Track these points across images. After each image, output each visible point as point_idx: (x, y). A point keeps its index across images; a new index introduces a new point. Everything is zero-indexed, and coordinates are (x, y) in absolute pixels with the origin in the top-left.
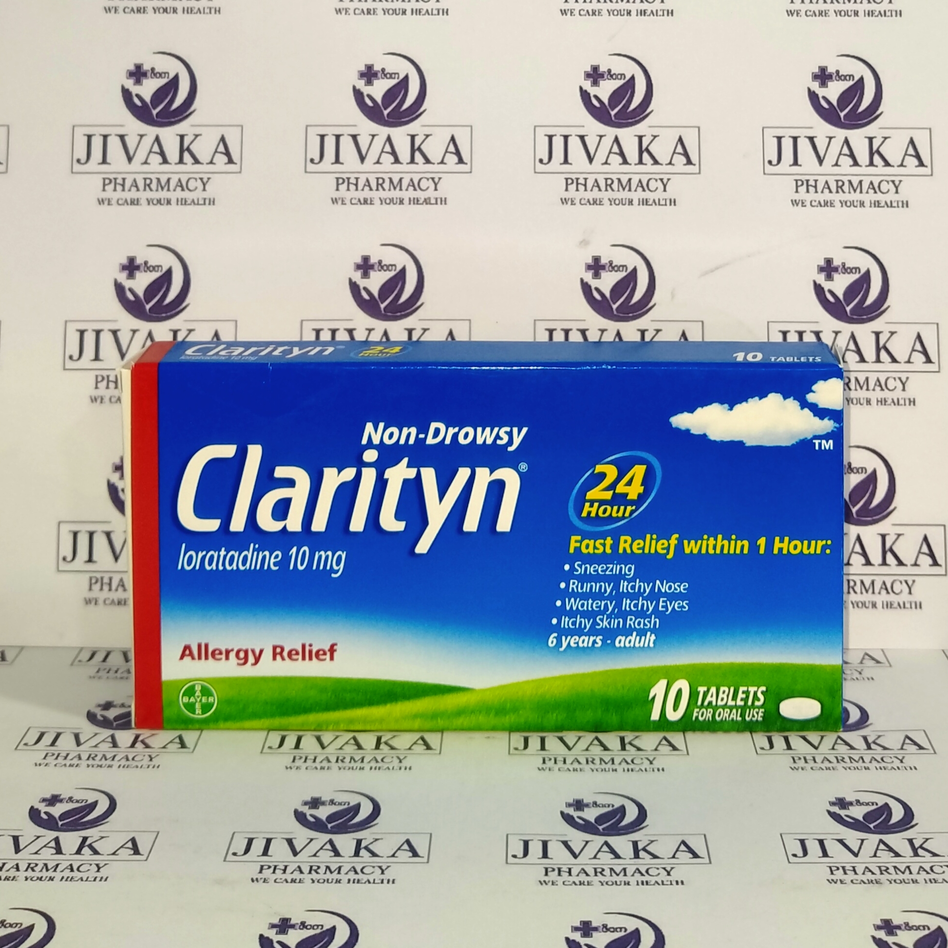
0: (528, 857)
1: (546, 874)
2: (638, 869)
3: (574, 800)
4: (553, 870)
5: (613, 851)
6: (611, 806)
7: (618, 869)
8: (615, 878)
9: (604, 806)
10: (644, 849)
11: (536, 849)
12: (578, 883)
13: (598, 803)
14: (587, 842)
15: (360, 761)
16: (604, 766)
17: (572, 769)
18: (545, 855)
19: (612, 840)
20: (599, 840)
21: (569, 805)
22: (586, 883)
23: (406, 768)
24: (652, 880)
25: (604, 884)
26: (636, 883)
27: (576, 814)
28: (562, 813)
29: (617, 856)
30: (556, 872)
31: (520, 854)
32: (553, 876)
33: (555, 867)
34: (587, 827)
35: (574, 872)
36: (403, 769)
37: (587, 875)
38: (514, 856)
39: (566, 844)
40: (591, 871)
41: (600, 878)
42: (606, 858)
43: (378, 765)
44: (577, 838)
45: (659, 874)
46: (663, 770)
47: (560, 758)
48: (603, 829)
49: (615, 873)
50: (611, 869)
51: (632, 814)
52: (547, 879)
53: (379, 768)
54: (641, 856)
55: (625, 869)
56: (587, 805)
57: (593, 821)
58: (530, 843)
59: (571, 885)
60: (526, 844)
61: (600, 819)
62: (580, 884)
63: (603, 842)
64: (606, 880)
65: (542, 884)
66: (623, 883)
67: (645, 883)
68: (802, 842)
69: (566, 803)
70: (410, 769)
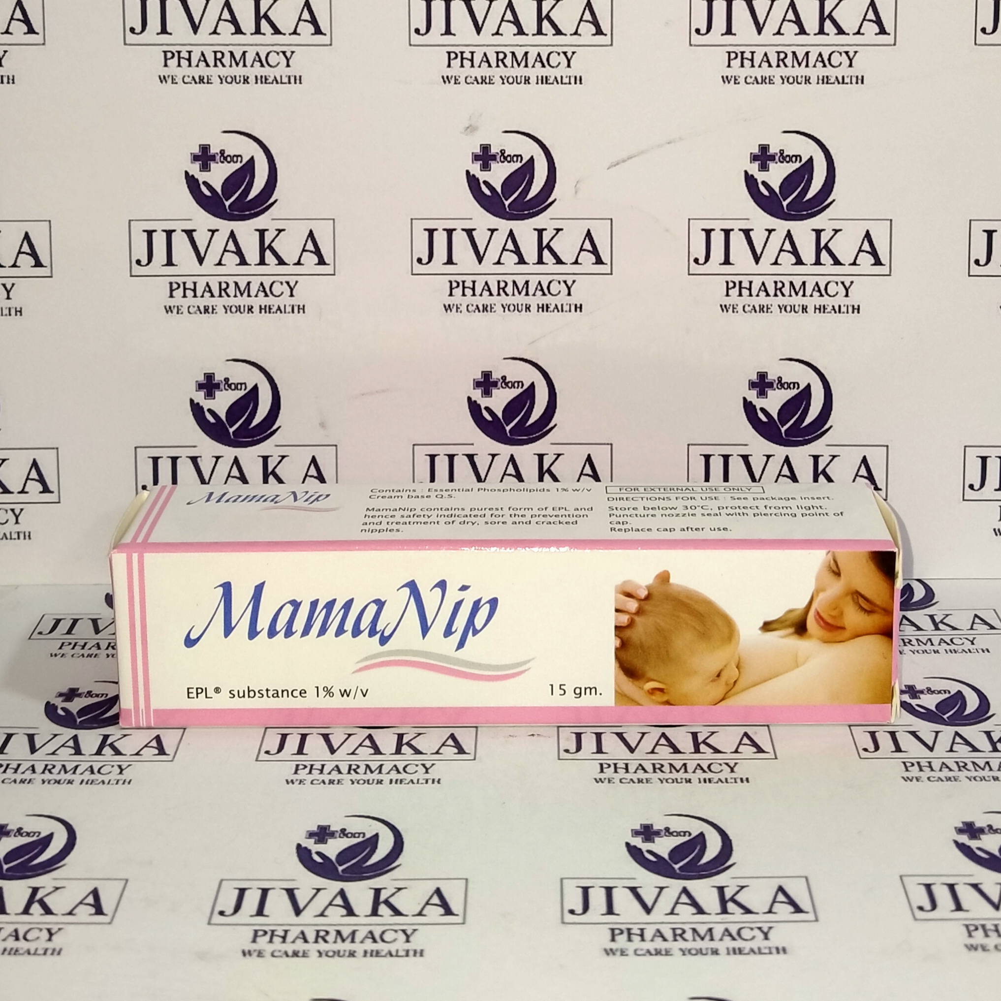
0: (588, 913)
1: (613, 940)
2: (727, 930)
3: (641, 825)
4: (622, 932)
5: (694, 903)
6: (687, 834)
7: (702, 930)
8: (699, 944)
9: (679, 834)
10: (733, 900)
11: (598, 898)
12: (653, 952)
13: (671, 831)
14: (662, 888)
15: (377, 771)
16: (675, 775)
17: (636, 781)
18: (610, 911)
19: (692, 885)
20: (675, 886)
21: (636, 833)
22: (663, 952)
23: (433, 781)
24: (746, 946)
25: (687, 952)
26: (726, 952)
27: (645, 847)
28: (628, 844)
29: (700, 911)
30: (625, 935)
31: (579, 909)
32: (622, 939)
33: (623, 927)
34: (659, 866)
35: (648, 934)
36: (430, 782)
37: (665, 940)
38: (572, 912)
39: (633, 890)
40: (669, 934)
41: (681, 944)
42: (686, 912)
44: (648, 881)
45: (753, 938)
46: (747, 780)
47: (621, 764)
48: (680, 868)
49: (699, 935)
50: (694, 930)
52: (613, 946)
53: (401, 781)
54: (729, 910)
55: (710, 930)
56: (658, 833)
58: (590, 890)
59: (644, 955)
60: (585, 890)
62: (656, 954)
63: (680, 889)
64: (689, 947)
65: (608, 954)
66: (710, 952)
67: (737, 951)
68: (928, 887)
69: (632, 830)
70: (439, 782)
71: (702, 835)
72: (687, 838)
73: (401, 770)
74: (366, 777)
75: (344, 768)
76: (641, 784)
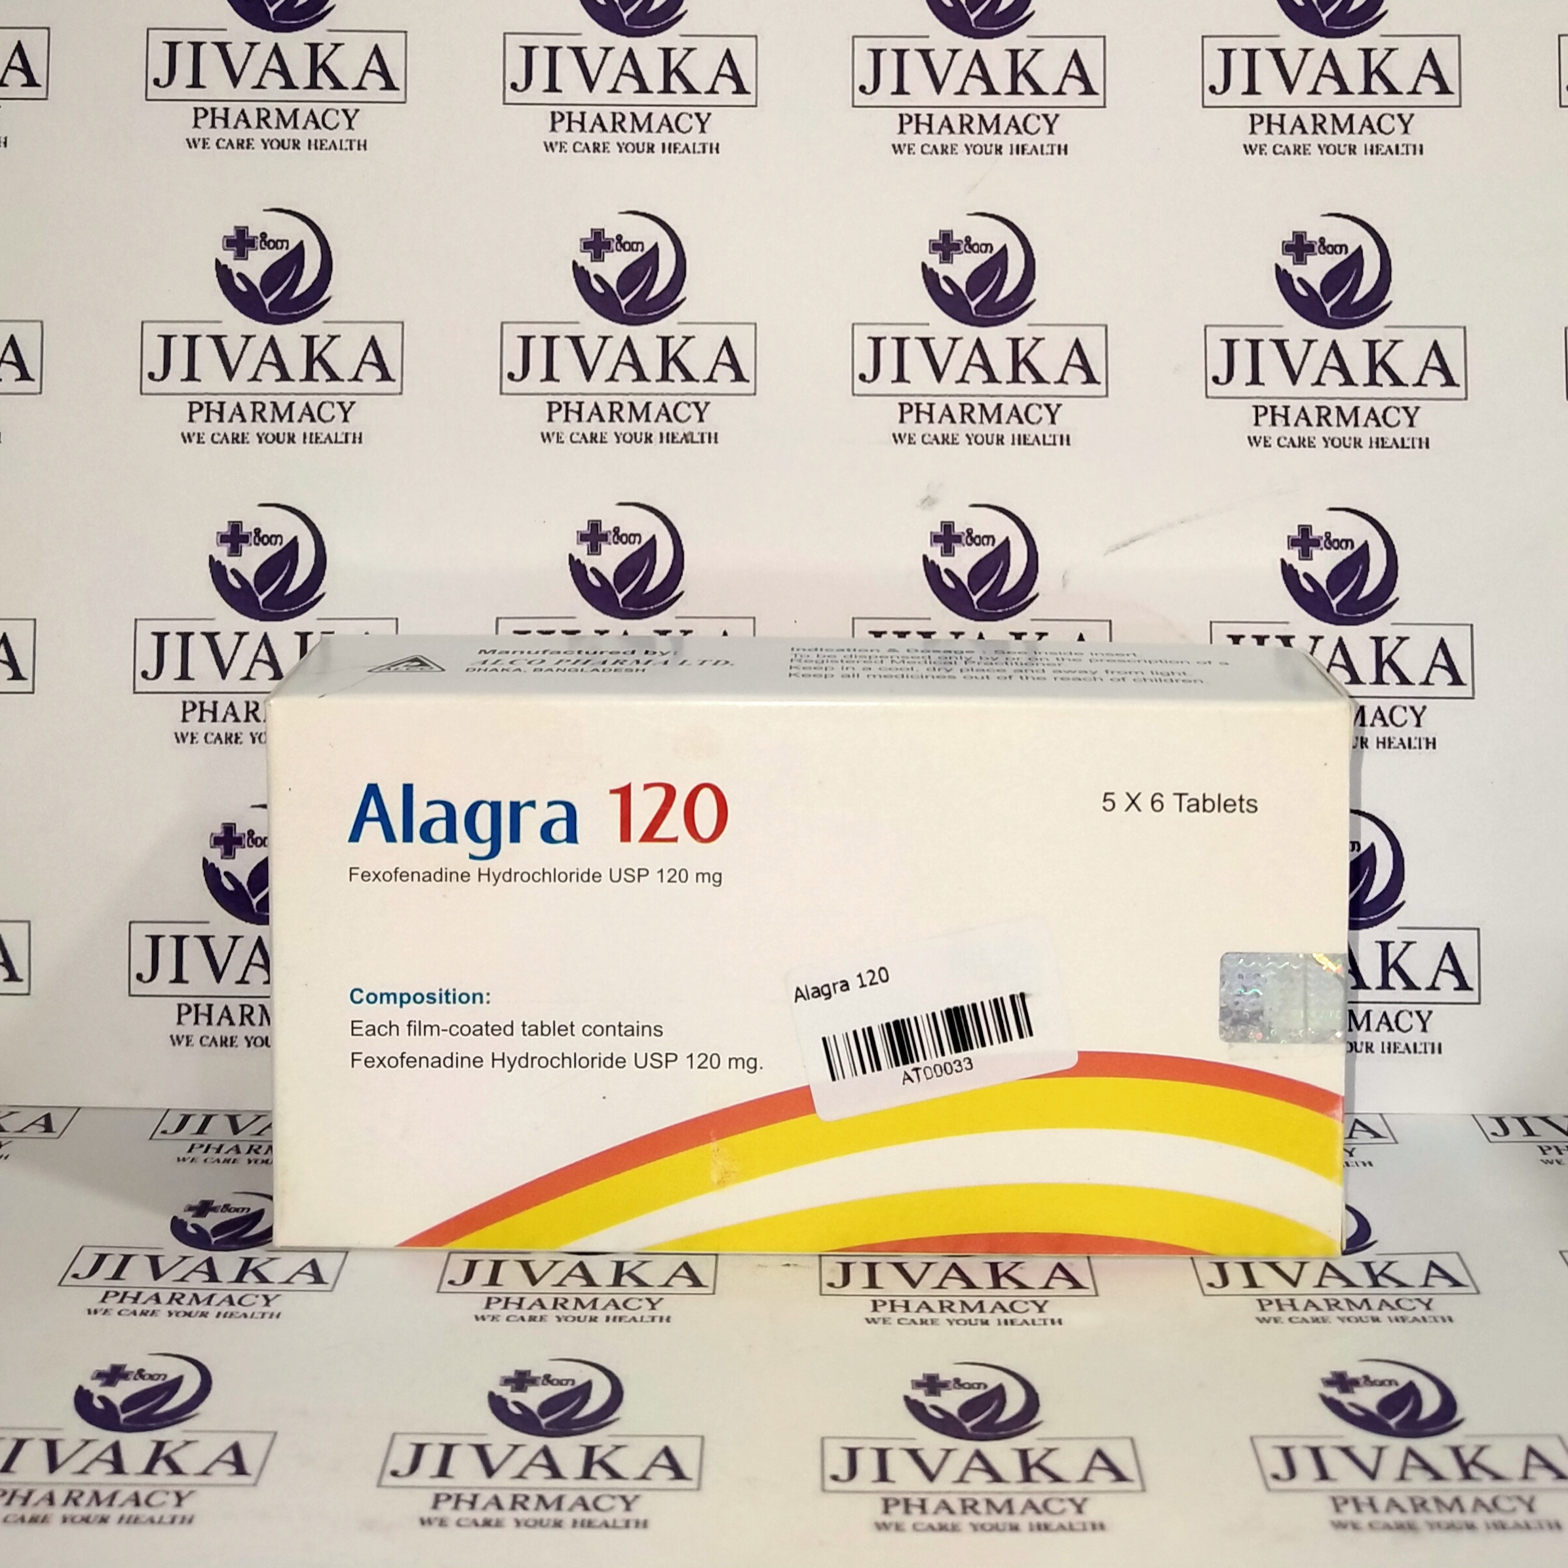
0: (855, 1480)
1: (886, 1512)
2: (1030, 1502)
3: (924, 1375)
4: (897, 1503)
5: (989, 1468)
6: (982, 1386)
7: (999, 1502)
8: (995, 1518)
9: (971, 1386)
10: (1038, 1465)
11: (868, 1462)
12: (937, 1527)
13: (962, 1381)
14: (948, 1451)
15: (591, 1306)
16: (968, 1315)
17: (918, 1321)
18: (883, 1477)
19: (988, 1448)
20: (966, 1448)
21: (917, 1385)
22: (950, 1528)
23: (661, 1319)
24: (1054, 1521)
25: (979, 1528)
26: (1029, 1527)
27: (928, 1401)
28: (907, 1398)
29: (997, 1478)
30: (902, 1506)
31: (844, 1474)
32: (897, 1512)
33: (899, 1497)
34: (946, 1425)
35: (930, 1506)
36: (657, 1320)
37: (952, 1512)
38: (835, 1478)
40: (956, 1506)
41: (972, 1518)
42: (979, 1480)
43: (619, 1313)
44: (932, 1442)
45: (1064, 1510)
46: (1060, 1321)
47: (899, 1302)
48: (973, 1428)
49: (995, 1507)
51: (1015, 1401)
52: (887, 1519)
54: (1034, 1477)
55: (1009, 1502)
56: (945, 1385)
57: (954, 1411)
58: (858, 1452)
59: (926, 1530)
60: (852, 1452)
61: (969, 1409)
62: (941, 1530)
63: (972, 1452)
64: (982, 1522)
65: (880, 1529)
66: (1008, 1528)
67: (1043, 1527)
68: (1286, 1451)
69: (912, 1381)
70: (668, 1320)
71: (1000, 1389)
72: (981, 1392)
73: (620, 1304)
74: (576, 1314)
75: (548, 1302)
76: (924, 1326)
